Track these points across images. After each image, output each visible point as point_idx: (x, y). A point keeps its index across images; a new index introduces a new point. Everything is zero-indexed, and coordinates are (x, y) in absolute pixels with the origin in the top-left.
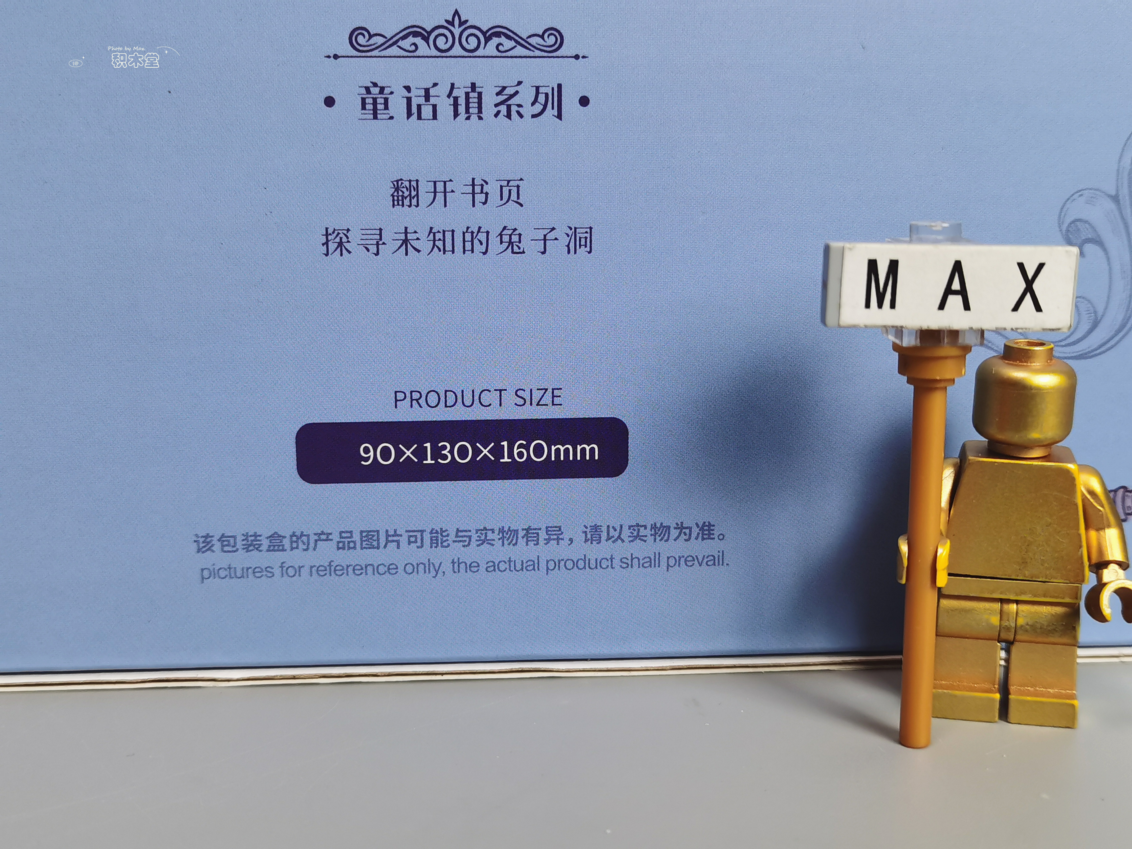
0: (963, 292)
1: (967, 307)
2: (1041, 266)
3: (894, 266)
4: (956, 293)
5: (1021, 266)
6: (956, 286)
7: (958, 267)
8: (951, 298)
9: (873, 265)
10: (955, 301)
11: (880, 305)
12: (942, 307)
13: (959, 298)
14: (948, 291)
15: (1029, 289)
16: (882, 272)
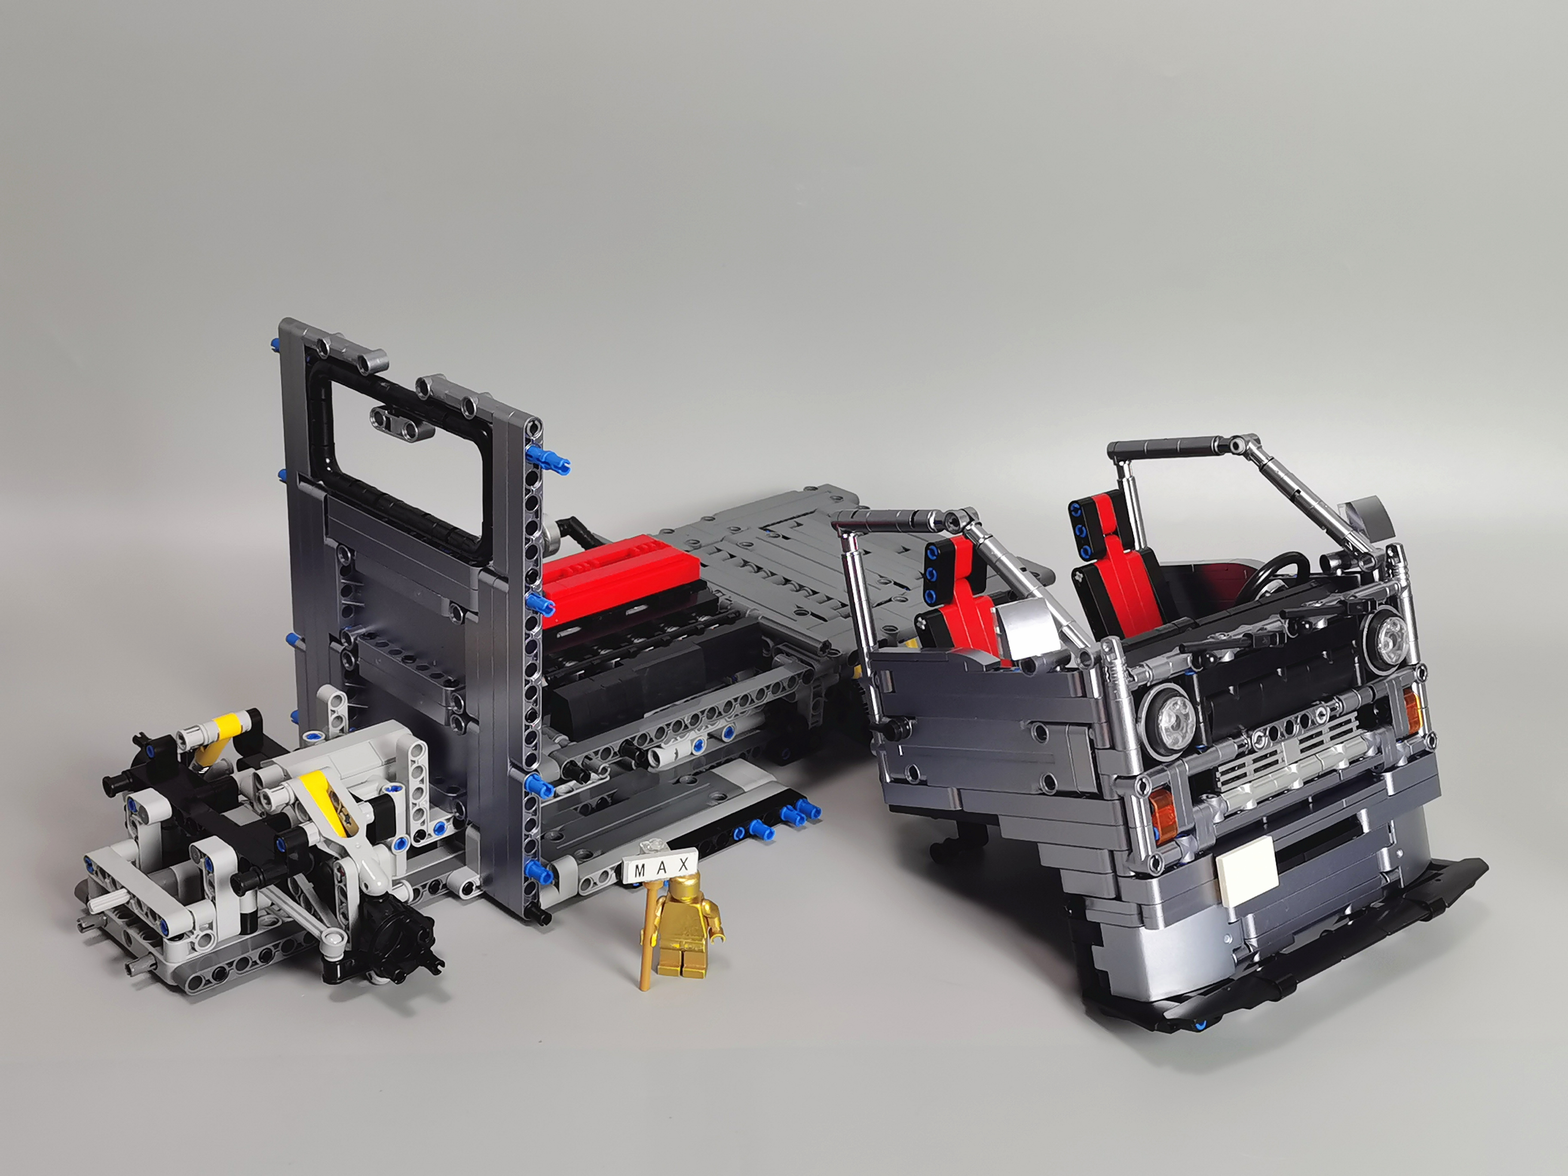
0: (664, 869)
1: (665, 872)
2: (686, 860)
3: (643, 866)
4: (662, 869)
5: (681, 860)
6: (662, 867)
7: (662, 863)
8: (661, 871)
9: (637, 867)
10: (662, 871)
11: (640, 873)
12: (658, 873)
14: (660, 869)
15: (684, 865)
16: (640, 867)
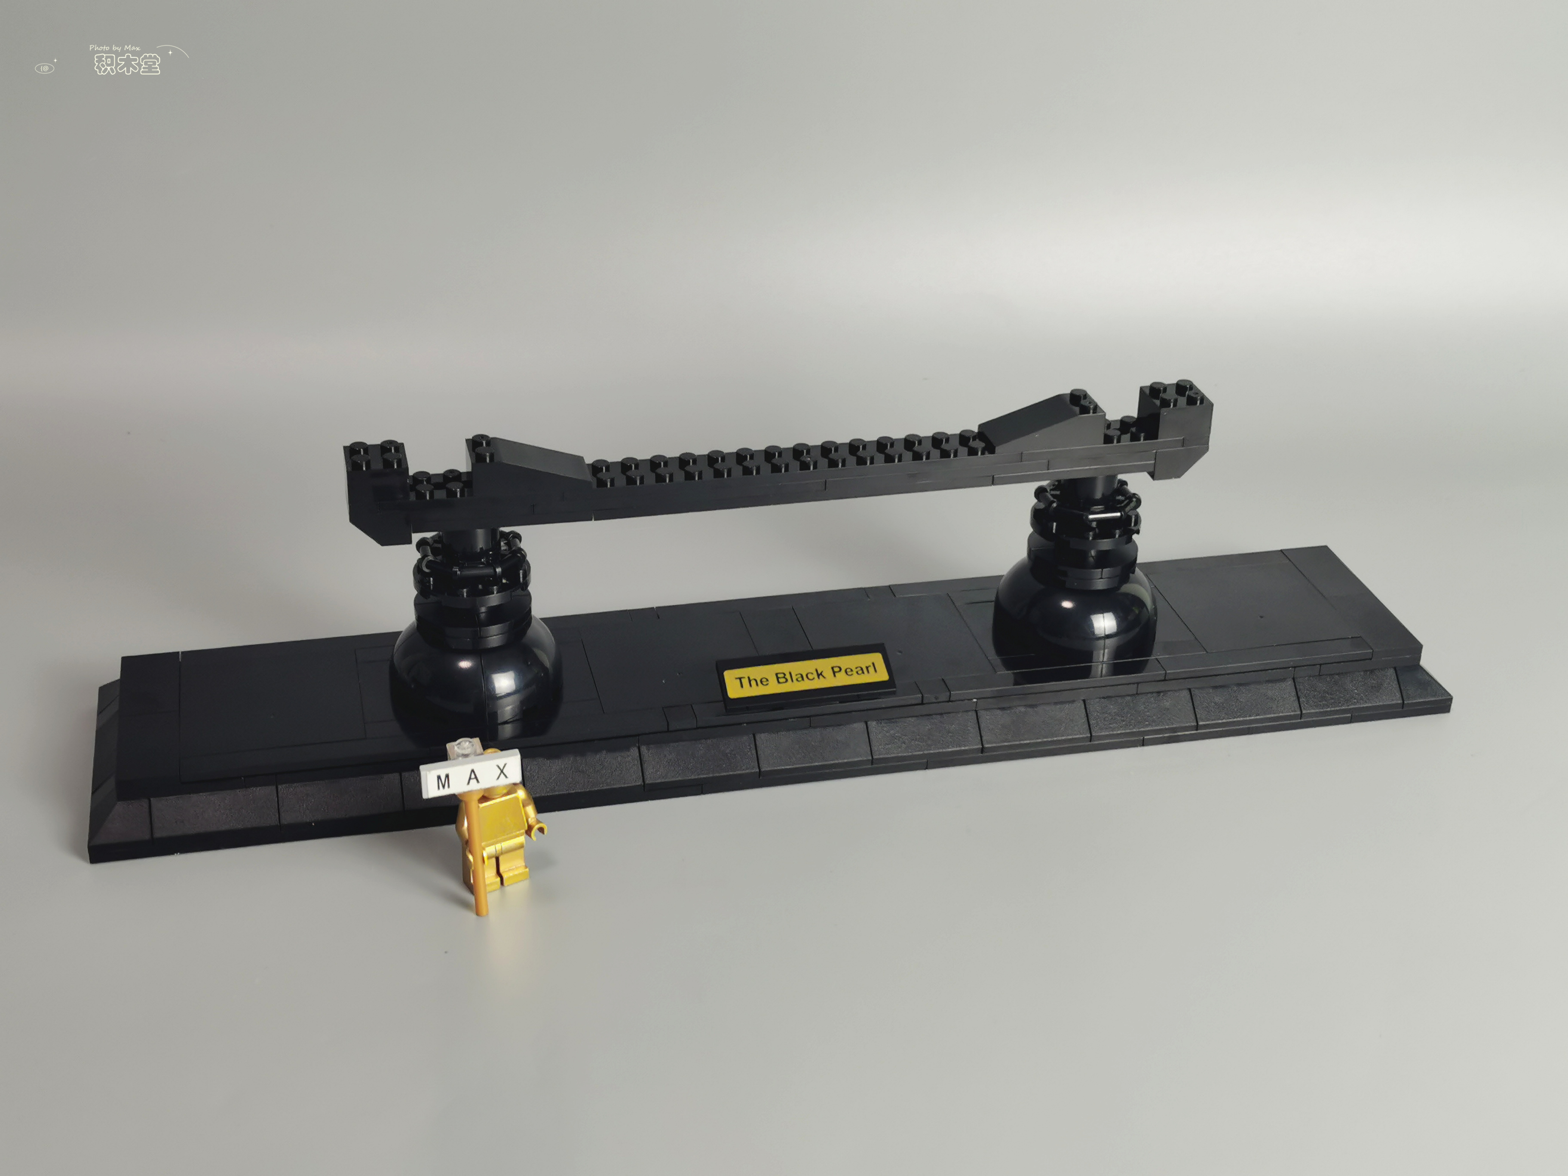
0: (476, 778)
1: (478, 781)
2: (505, 765)
3: (447, 776)
4: (473, 779)
5: (498, 764)
6: (473, 776)
7: (473, 771)
8: (471, 781)
9: (439, 778)
10: (473, 781)
11: (444, 787)
12: (469, 783)
13: (475, 780)
14: (470, 778)
15: (502, 771)
16: (443, 778)
